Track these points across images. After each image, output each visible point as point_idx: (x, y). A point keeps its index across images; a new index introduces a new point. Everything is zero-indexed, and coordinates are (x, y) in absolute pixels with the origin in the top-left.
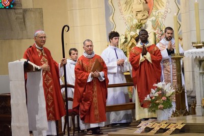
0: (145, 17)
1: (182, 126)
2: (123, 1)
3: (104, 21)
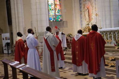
2: (84, 19)
3: (80, 23)
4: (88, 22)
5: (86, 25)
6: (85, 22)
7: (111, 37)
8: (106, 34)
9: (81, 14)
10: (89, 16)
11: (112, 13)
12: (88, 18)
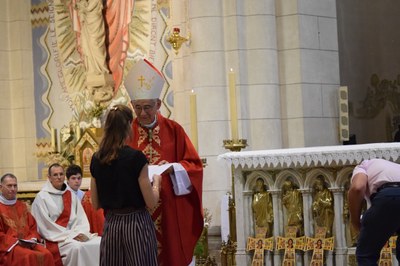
2: (66, 70)
3: (32, 102)
4: (99, 95)
5: (82, 116)
6: (75, 93)
7: (323, 214)
8: (285, 190)
9: (39, 30)
10: (107, 44)
11: (291, 34)
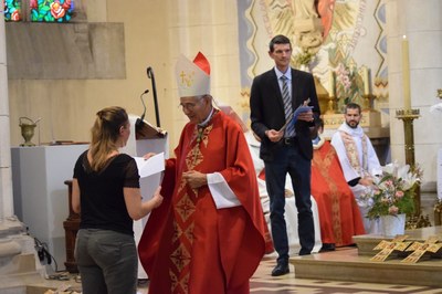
0: (316, 43)
1: (437, 247)
2: (272, 14)
4: (307, 41)
12: (310, 4)
